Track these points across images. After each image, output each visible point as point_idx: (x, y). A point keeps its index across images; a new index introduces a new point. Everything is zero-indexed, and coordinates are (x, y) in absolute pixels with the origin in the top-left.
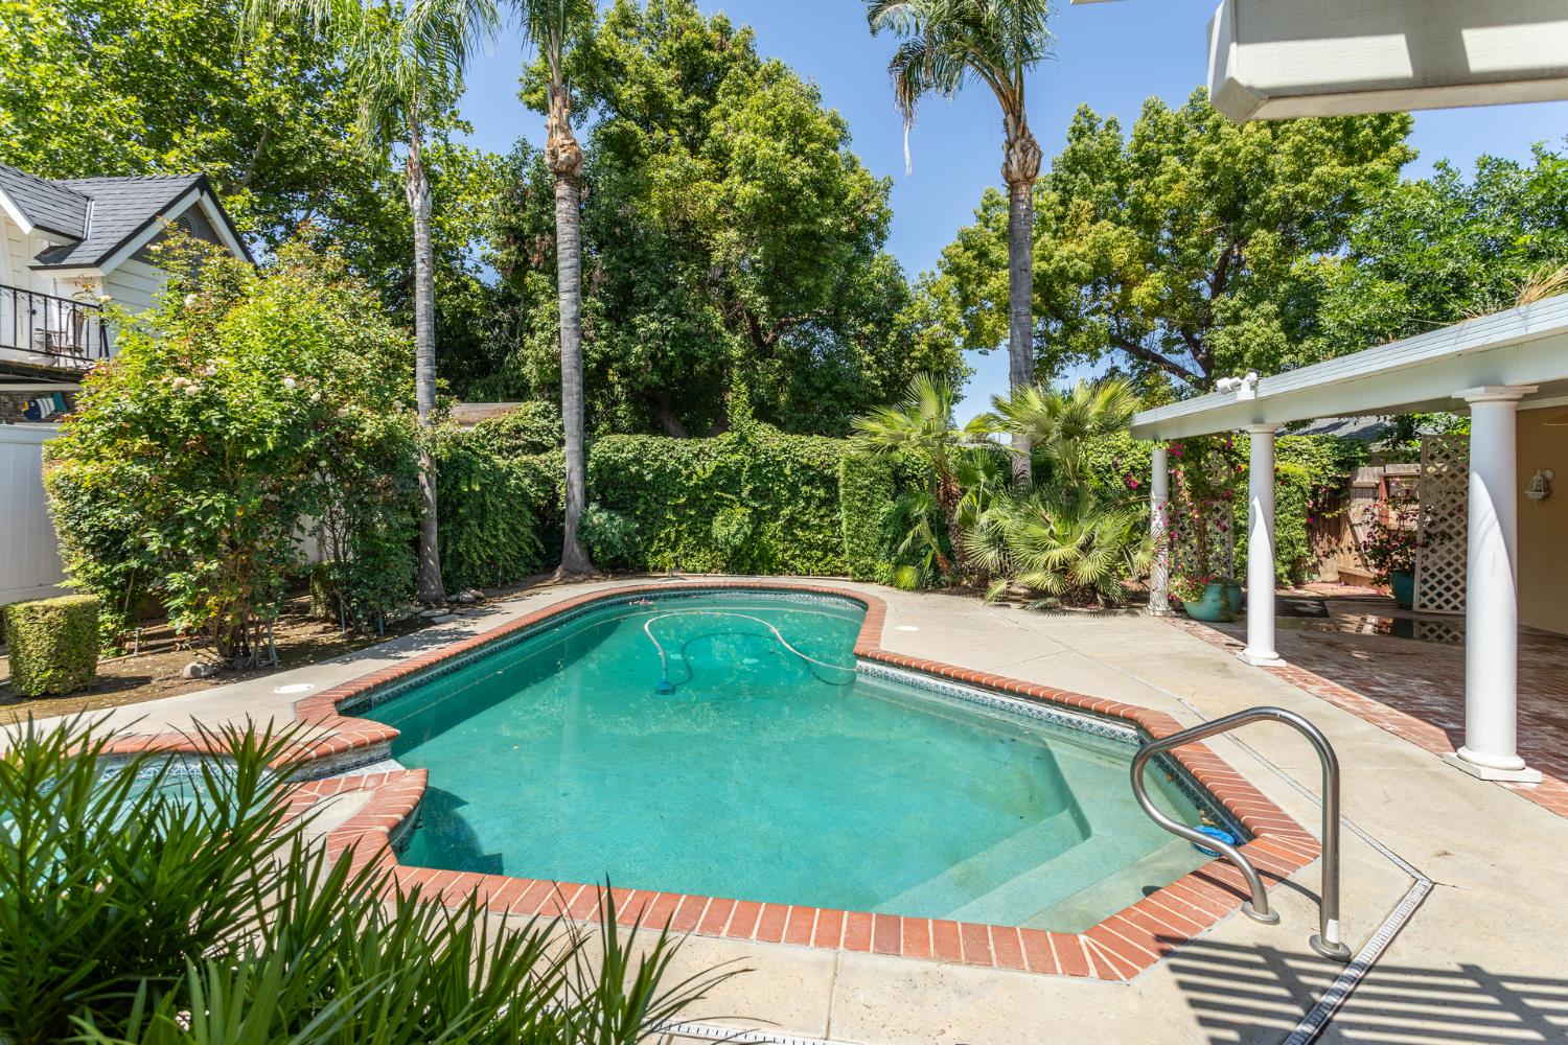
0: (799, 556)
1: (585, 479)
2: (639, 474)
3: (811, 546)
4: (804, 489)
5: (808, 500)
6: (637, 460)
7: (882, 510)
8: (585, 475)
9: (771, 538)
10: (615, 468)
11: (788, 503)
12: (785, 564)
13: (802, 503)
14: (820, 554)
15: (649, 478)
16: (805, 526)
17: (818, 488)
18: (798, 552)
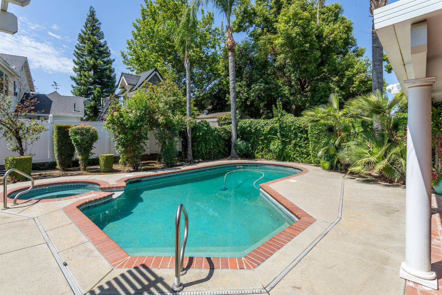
0: (299, 156)
1: (237, 132)
2: (250, 130)
3: (303, 153)
4: (299, 134)
5: (301, 138)
6: (250, 126)
7: (323, 142)
8: (237, 130)
9: (290, 150)
10: (244, 129)
11: (294, 139)
12: (294, 159)
13: (299, 139)
14: (306, 156)
15: (253, 131)
16: (300, 147)
17: (304, 134)
18: (298, 155)
